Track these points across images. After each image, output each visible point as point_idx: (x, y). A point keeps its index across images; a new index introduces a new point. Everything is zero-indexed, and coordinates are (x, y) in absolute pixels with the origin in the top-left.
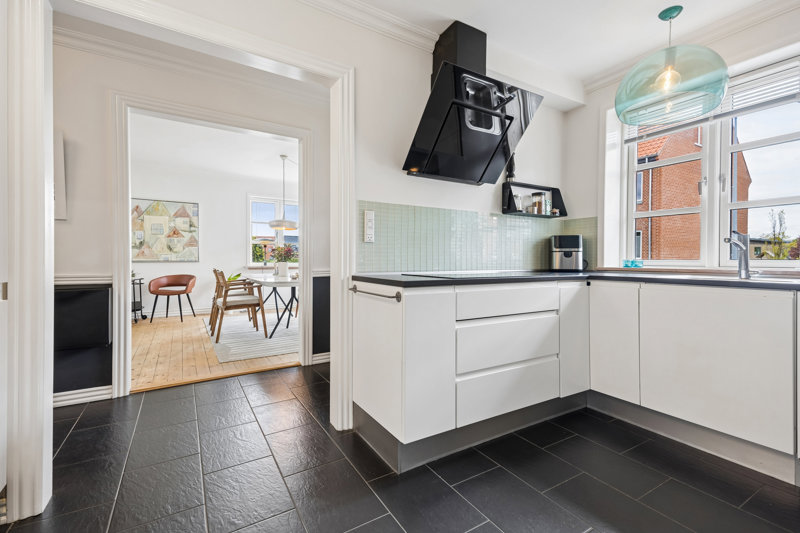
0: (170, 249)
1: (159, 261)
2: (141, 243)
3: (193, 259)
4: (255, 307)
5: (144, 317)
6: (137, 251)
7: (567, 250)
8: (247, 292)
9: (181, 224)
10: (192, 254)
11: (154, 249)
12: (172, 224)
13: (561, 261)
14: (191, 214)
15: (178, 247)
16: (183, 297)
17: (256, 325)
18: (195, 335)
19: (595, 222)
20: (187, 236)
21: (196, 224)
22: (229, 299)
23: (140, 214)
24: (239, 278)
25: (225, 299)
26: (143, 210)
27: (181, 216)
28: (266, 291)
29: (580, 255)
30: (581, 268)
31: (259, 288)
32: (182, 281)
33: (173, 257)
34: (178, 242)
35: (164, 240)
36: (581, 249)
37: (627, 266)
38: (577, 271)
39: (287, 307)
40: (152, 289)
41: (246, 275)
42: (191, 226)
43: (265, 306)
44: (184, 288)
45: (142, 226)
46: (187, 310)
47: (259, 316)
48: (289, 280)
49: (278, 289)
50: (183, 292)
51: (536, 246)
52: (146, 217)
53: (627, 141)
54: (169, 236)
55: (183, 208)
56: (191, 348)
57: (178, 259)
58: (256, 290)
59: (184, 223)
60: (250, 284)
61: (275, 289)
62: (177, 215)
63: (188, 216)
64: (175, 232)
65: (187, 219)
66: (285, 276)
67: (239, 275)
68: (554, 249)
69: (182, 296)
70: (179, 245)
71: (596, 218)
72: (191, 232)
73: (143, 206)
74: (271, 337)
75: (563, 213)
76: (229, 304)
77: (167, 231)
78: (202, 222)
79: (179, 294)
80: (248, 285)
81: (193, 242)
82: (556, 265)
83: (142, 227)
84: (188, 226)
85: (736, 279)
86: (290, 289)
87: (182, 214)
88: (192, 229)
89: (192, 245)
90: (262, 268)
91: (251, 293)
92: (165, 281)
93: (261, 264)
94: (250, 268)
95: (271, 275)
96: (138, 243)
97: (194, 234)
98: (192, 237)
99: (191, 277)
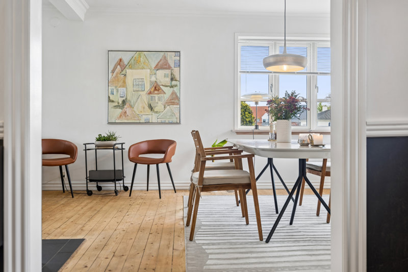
0: (151, 108)
1: (140, 123)
2: (124, 102)
3: (175, 120)
4: (244, 187)
5: (126, 189)
6: (119, 111)
8: (233, 164)
9: (162, 77)
10: (173, 114)
11: (135, 109)
12: (153, 79)
14: (172, 65)
15: (159, 107)
16: (162, 166)
17: (245, 214)
18: (169, 221)
20: (168, 91)
21: (177, 77)
22: (207, 174)
23: (123, 68)
24: (225, 145)
25: (201, 174)
26: (126, 63)
27: (162, 68)
28: (260, 162)
31: (250, 158)
32: (161, 147)
33: (154, 118)
34: (159, 99)
35: (145, 97)
39: (291, 194)
40: (131, 156)
41: (232, 141)
42: (172, 79)
43: (259, 184)
44: (161, 156)
45: (124, 82)
46: (166, 184)
47: (250, 198)
48: (297, 146)
49: (276, 161)
50: (162, 161)
52: (129, 71)
54: (150, 93)
55: (165, 58)
56: (156, 246)
57: (159, 121)
58: (245, 161)
59: (166, 76)
60: (238, 152)
61: (270, 161)
62: (158, 68)
63: (169, 68)
64: (156, 88)
65: (168, 72)
66: (287, 142)
67: (224, 141)
69: (160, 165)
70: (160, 103)
72: (172, 87)
73: (126, 58)
74: (267, 241)
76: (207, 183)
77: (148, 87)
78: (184, 74)
79: (157, 162)
80: (235, 154)
81: (175, 100)
83: (124, 84)
84: (168, 79)
86: (296, 162)
87: (163, 65)
88: (174, 82)
89: (173, 104)
90: (253, 133)
91: (239, 166)
92: (144, 147)
93: (251, 128)
94: (238, 133)
95: (266, 140)
96: (120, 102)
97: (175, 89)
98: (173, 93)
99: (171, 142)
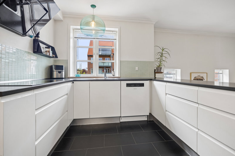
7: (60, 71)
13: (57, 75)
19: (67, 62)
29: (64, 72)
30: (64, 77)
36: (64, 71)
37: (76, 76)
38: (63, 78)
51: (46, 68)
53: (75, 38)
68: (54, 70)
71: (67, 60)
75: (56, 57)
82: (55, 76)
85: (104, 79)
